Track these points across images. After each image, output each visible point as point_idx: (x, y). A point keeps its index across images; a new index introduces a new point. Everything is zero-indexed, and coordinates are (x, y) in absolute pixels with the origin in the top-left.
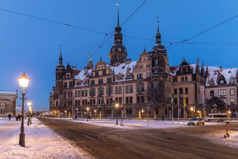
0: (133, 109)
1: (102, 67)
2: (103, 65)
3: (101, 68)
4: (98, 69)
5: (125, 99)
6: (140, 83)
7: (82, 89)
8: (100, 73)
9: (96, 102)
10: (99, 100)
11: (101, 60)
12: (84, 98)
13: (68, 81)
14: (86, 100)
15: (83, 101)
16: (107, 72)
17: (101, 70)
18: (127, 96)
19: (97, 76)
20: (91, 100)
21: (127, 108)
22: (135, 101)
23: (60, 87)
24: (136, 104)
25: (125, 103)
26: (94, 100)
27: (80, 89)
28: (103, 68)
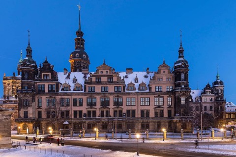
0: (150, 124)
1: (107, 72)
2: (108, 71)
3: (104, 73)
4: (100, 74)
5: (140, 112)
6: (159, 96)
7: (74, 97)
8: (104, 79)
9: (98, 113)
10: (103, 112)
11: (104, 64)
12: (77, 108)
13: (46, 84)
14: (81, 112)
15: (75, 112)
16: (115, 79)
17: (104, 76)
18: (143, 109)
19: (99, 82)
20: (89, 112)
21: (143, 122)
22: (152, 115)
23: (33, 91)
24: (153, 118)
25: (140, 116)
26: (94, 112)
27: (69, 97)
28: (108, 74)
